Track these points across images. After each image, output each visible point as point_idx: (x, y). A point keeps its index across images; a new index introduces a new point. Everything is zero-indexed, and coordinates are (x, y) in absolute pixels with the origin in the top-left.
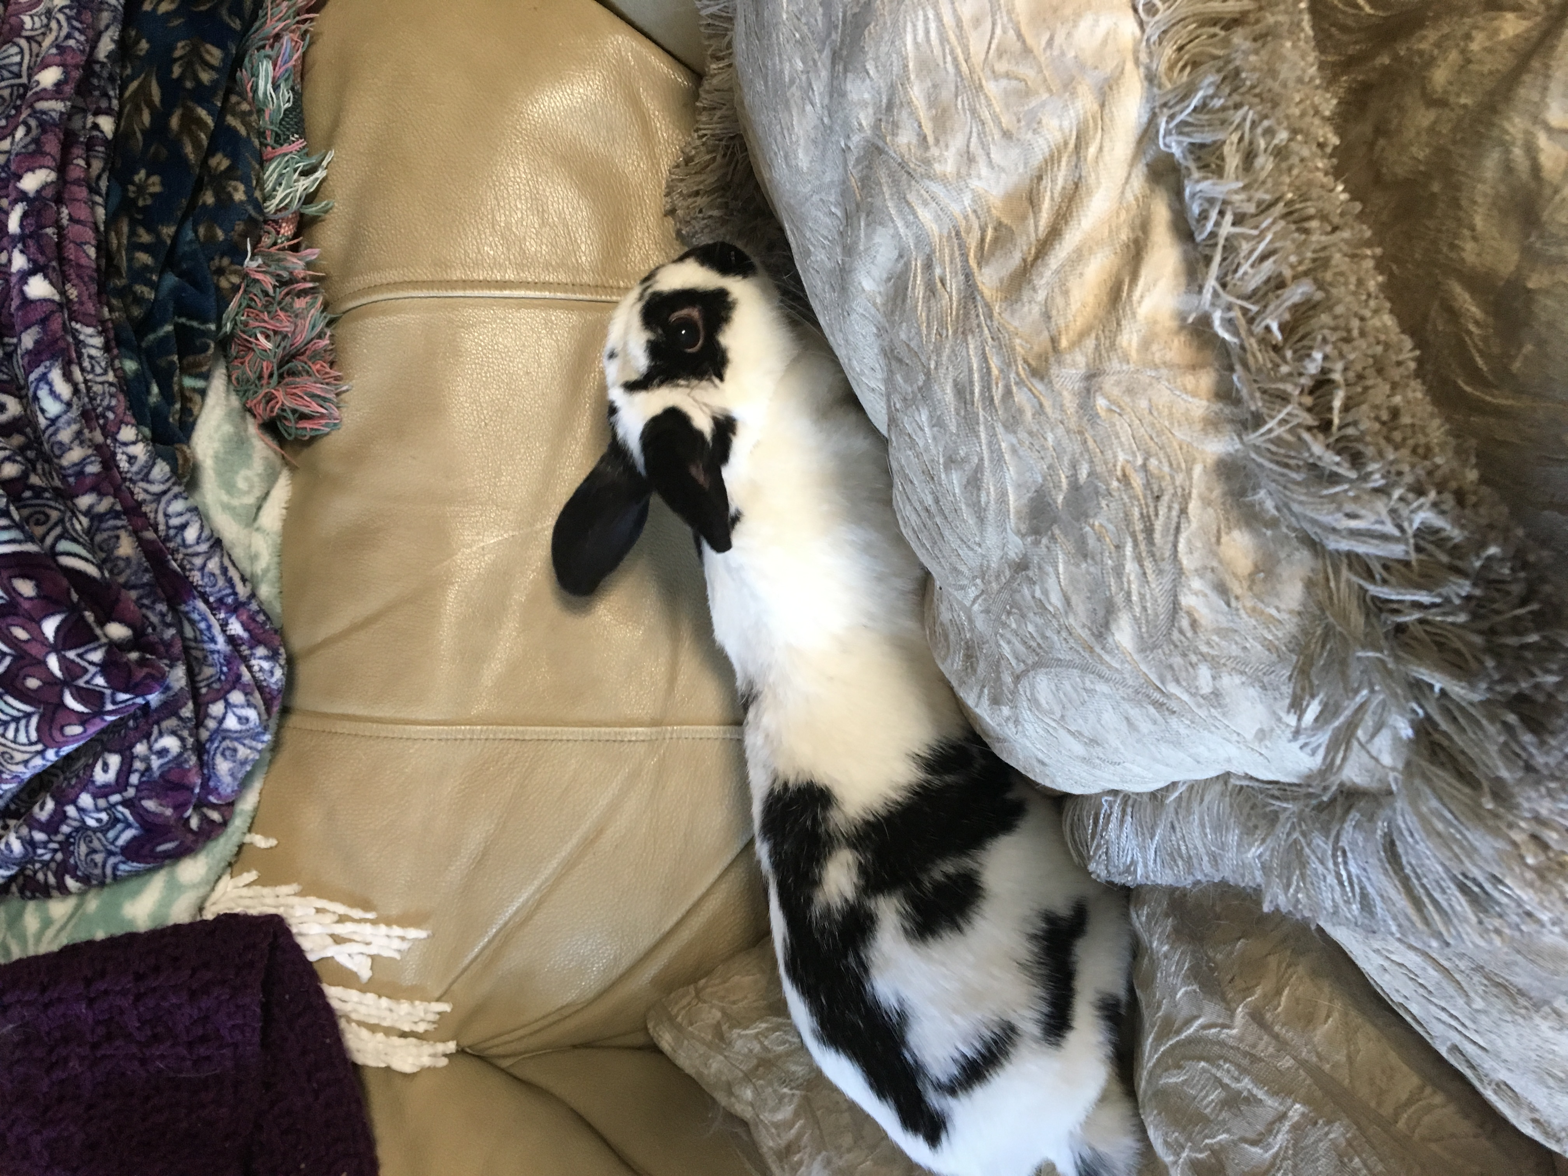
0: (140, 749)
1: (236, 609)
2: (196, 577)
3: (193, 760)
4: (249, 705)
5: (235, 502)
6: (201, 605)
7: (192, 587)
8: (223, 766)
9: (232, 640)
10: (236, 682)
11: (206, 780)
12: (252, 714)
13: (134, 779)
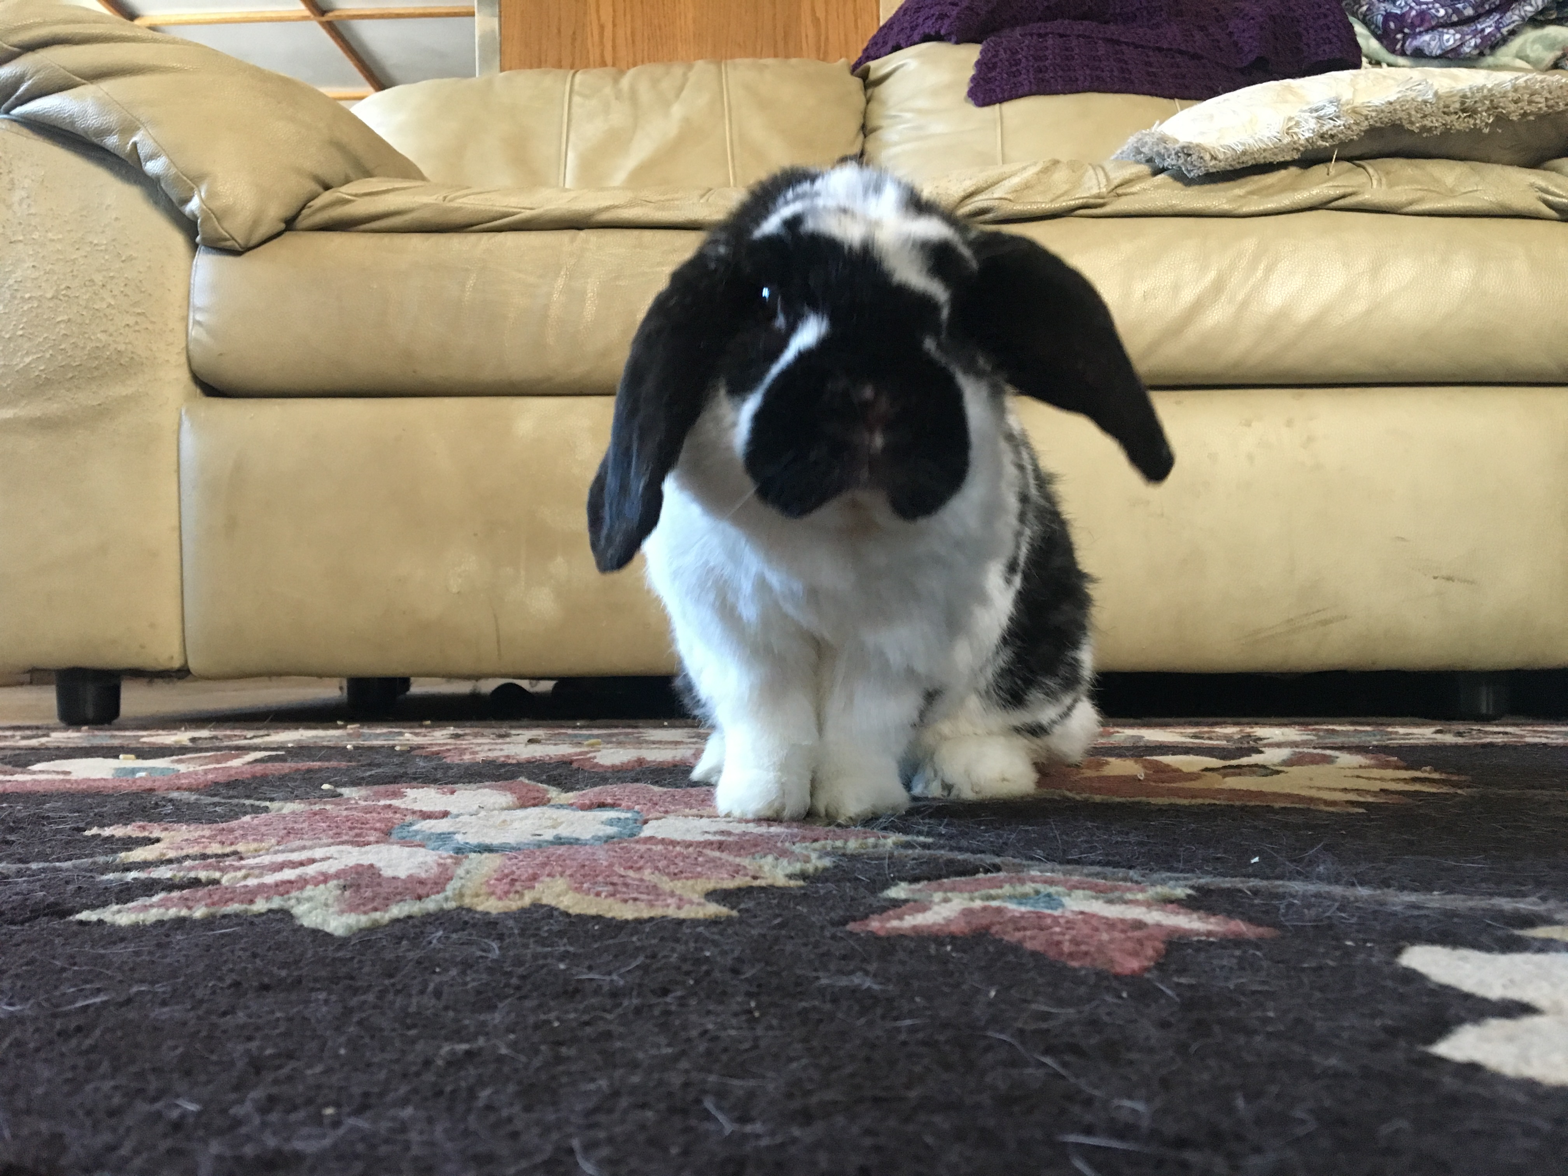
0: (1437, 5)
1: (1498, 29)
2: (1509, 14)
3: (1434, 23)
4: (1455, 41)
5: (1528, 45)
6: (1498, 17)
7: (1505, 13)
8: (1427, 37)
9: (1483, 30)
10: (1463, 35)
11: (1420, 33)
12: (1451, 42)
13: (1424, 7)
